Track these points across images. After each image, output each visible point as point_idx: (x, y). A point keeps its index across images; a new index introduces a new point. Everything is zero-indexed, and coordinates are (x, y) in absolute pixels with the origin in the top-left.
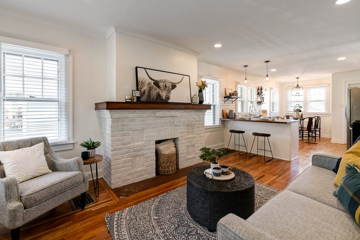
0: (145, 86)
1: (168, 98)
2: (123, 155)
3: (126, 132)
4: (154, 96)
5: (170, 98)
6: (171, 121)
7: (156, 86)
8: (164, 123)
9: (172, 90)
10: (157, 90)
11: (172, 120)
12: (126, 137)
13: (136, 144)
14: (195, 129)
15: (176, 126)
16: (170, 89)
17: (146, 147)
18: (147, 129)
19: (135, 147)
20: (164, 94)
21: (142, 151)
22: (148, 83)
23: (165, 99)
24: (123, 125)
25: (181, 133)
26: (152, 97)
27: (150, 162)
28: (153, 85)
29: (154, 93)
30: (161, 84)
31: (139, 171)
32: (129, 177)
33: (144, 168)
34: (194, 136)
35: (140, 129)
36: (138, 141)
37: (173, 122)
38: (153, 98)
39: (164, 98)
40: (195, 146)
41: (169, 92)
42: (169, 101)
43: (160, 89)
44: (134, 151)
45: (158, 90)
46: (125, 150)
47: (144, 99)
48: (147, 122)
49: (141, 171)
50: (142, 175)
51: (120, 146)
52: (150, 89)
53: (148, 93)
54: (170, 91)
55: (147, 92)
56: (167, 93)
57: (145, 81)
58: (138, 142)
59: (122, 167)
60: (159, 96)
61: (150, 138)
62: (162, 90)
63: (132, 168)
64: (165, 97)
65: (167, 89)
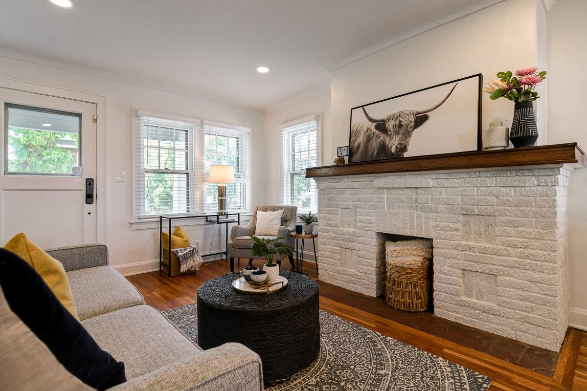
0: (360, 136)
1: (404, 149)
2: (329, 241)
3: (334, 209)
4: (374, 150)
5: (409, 148)
6: (411, 198)
7: (379, 131)
8: (394, 201)
9: (415, 130)
10: (380, 137)
11: (415, 196)
12: (333, 215)
13: (347, 229)
14: (497, 229)
15: (425, 210)
16: (411, 128)
17: (360, 239)
18: (362, 208)
19: (344, 235)
20: (393, 144)
21: (354, 244)
22: (365, 130)
23: (396, 152)
24: (330, 200)
25: (437, 228)
26: (370, 152)
27: (365, 267)
28: (374, 130)
29: (375, 144)
30: (390, 125)
31: (349, 273)
32: (336, 275)
33: (357, 273)
34: (494, 246)
35: (351, 207)
36: (349, 226)
37: (417, 201)
38: (372, 155)
39: (393, 150)
40: (500, 278)
41: (407, 134)
42: (406, 155)
43: (387, 135)
44: (343, 240)
45: (382, 136)
46: (332, 234)
47: (357, 158)
48: (361, 196)
49: (353, 275)
50: (353, 282)
51: (327, 227)
52: (369, 138)
53: (364, 147)
54: (409, 134)
55: (362, 145)
56: (401, 139)
57: (361, 127)
58: (349, 228)
59: (329, 257)
60: (383, 147)
61: (365, 225)
62: (390, 136)
63: (341, 264)
64: (396, 147)
65: (403, 130)
